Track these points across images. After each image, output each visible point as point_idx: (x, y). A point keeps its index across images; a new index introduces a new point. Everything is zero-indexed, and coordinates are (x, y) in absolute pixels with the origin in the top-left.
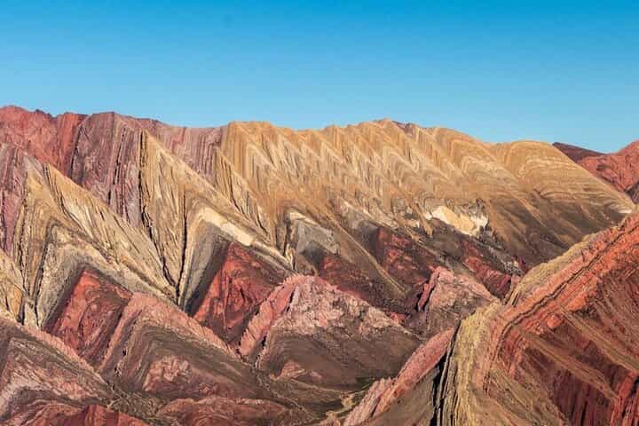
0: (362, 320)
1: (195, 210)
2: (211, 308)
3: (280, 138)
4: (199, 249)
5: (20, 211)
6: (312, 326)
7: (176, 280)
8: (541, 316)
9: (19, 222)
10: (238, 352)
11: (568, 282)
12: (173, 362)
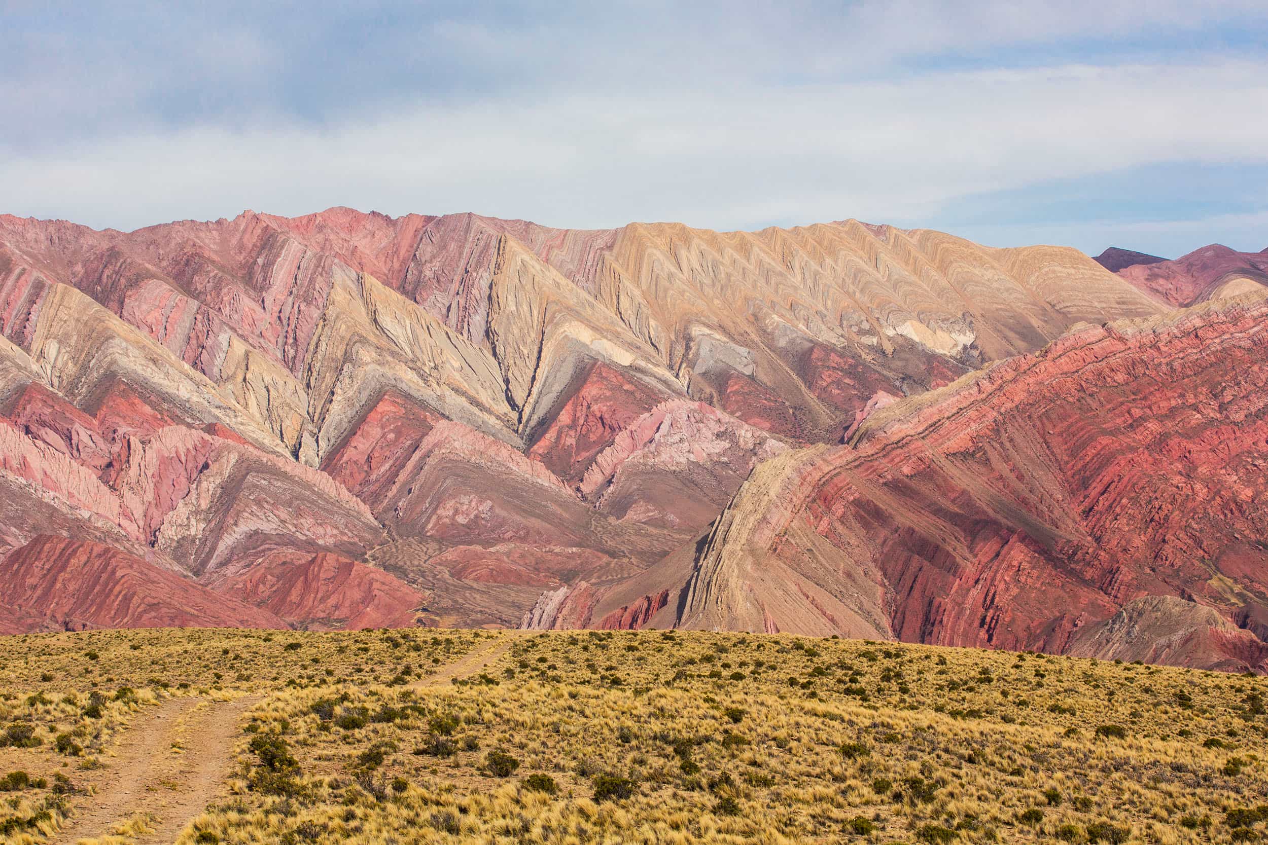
0: (755, 454)
1: (557, 324)
2: (559, 437)
3: (696, 241)
4: (555, 369)
5: (317, 325)
6: (683, 460)
7: (520, 402)
8: (893, 460)
9: (315, 338)
10: (578, 489)
11: (948, 418)
12: (471, 502)
